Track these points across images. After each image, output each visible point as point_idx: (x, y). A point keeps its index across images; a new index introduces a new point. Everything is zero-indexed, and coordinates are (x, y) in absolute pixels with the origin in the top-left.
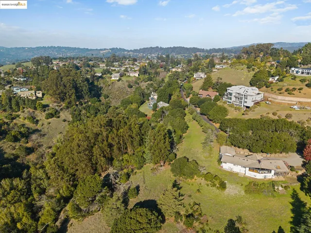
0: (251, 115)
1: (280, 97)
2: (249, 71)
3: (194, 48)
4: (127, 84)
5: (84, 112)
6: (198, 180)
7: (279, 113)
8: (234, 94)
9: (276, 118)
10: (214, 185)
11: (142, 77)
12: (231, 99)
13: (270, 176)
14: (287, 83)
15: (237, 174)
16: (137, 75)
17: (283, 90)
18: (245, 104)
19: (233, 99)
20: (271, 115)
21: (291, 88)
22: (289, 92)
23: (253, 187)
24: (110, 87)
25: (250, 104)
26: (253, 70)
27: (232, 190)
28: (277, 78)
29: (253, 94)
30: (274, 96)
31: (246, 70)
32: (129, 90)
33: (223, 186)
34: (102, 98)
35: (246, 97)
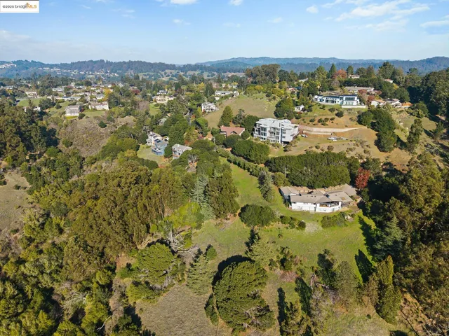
0: (294, 152)
1: (315, 129)
2: (270, 100)
3: (161, 64)
4: (96, 122)
5: (44, 170)
6: (276, 226)
7: (321, 146)
8: (268, 129)
9: (319, 151)
10: (293, 227)
11: (116, 109)
12: (265, 134)
13: (337, 208)
14: (317, 113)
15: (308, 212)
16: (107, 107)
17: (316, 122)
18: (283, 140)
19: (268, 134)
20: (314, 149)
21: (323, 118)
22: (323, 122)
23: (327, 221)
24: (69, 129)
25: (289, 138)
26: (274, 98)
27: (311, 228)
28: (302, 107)
29: (289, 128)
30: (308, 128)
31: (266, 99)
32: (102, 130)
33: (302, 225)
34: (61, 146)
35: (283, 131)
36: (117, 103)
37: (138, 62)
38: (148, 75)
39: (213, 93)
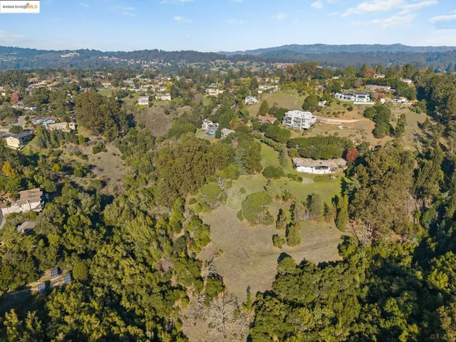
0: (309, 135)
1: (329, 120)
2: (300, 96)
3: (212, 54)
4: (162, 110)
5: (130, 144)
6: (284, 179)
7: (329, 132)
8: (293, 119)
9: (328, 135)
10: (295, 180)
11: (179, 100)
12: (290, 123)
13: (327, 171)
14: (333, 107)
15: (307, 173)
16: (169, 98)
17: (331, 114)
18: (303, 127)
19: (293, 123)
20: (324, 134)
21: (337, 111)
22: (336, 115)
23: (318, 178)
24: (142, 115)
25: (307, 126)
26: (304, 94)
27: (307, 181)
28: (325, 102)
29: (308, 118)
30: (325, 119)
31: (297, 94)
32: (167, 116)
33: (301, 179)
34: (138, 128)
35: (303, 120)
36: (177, 95)
37: (190, 51)
38: (199, 65)
39: (257, 87)
